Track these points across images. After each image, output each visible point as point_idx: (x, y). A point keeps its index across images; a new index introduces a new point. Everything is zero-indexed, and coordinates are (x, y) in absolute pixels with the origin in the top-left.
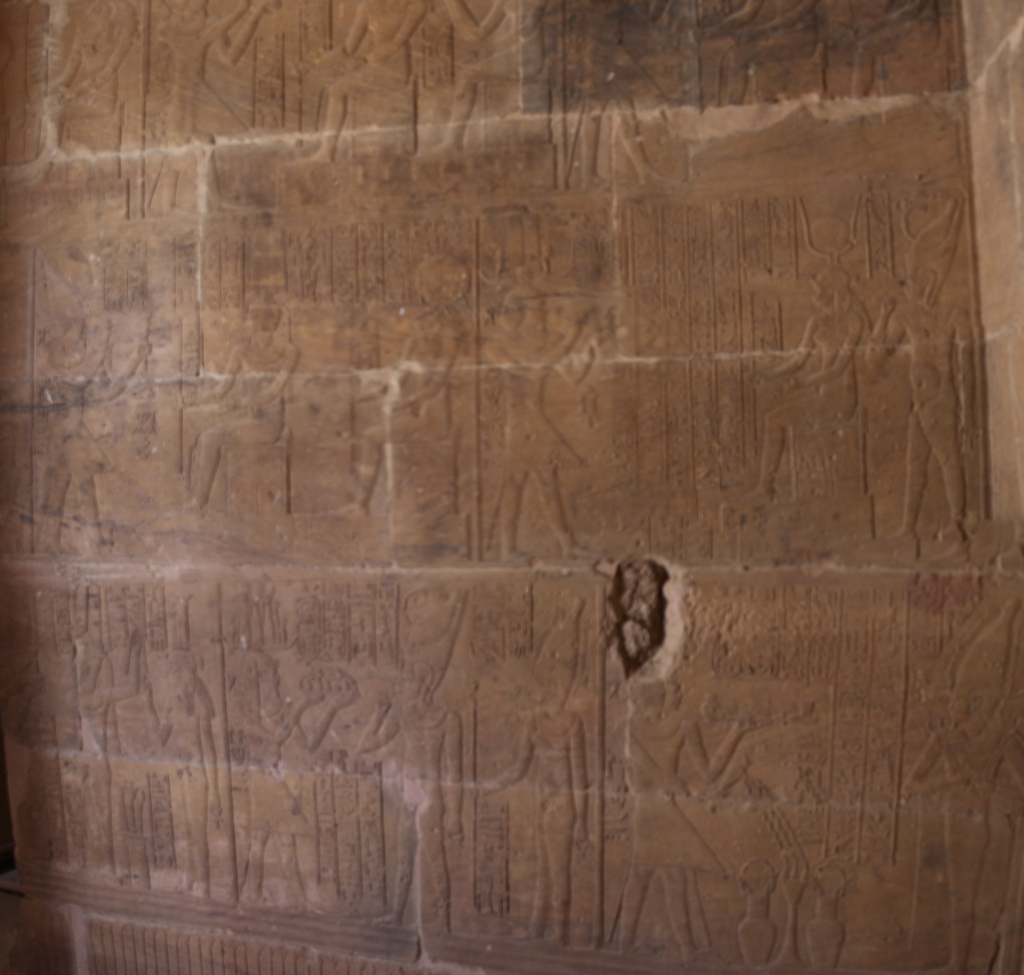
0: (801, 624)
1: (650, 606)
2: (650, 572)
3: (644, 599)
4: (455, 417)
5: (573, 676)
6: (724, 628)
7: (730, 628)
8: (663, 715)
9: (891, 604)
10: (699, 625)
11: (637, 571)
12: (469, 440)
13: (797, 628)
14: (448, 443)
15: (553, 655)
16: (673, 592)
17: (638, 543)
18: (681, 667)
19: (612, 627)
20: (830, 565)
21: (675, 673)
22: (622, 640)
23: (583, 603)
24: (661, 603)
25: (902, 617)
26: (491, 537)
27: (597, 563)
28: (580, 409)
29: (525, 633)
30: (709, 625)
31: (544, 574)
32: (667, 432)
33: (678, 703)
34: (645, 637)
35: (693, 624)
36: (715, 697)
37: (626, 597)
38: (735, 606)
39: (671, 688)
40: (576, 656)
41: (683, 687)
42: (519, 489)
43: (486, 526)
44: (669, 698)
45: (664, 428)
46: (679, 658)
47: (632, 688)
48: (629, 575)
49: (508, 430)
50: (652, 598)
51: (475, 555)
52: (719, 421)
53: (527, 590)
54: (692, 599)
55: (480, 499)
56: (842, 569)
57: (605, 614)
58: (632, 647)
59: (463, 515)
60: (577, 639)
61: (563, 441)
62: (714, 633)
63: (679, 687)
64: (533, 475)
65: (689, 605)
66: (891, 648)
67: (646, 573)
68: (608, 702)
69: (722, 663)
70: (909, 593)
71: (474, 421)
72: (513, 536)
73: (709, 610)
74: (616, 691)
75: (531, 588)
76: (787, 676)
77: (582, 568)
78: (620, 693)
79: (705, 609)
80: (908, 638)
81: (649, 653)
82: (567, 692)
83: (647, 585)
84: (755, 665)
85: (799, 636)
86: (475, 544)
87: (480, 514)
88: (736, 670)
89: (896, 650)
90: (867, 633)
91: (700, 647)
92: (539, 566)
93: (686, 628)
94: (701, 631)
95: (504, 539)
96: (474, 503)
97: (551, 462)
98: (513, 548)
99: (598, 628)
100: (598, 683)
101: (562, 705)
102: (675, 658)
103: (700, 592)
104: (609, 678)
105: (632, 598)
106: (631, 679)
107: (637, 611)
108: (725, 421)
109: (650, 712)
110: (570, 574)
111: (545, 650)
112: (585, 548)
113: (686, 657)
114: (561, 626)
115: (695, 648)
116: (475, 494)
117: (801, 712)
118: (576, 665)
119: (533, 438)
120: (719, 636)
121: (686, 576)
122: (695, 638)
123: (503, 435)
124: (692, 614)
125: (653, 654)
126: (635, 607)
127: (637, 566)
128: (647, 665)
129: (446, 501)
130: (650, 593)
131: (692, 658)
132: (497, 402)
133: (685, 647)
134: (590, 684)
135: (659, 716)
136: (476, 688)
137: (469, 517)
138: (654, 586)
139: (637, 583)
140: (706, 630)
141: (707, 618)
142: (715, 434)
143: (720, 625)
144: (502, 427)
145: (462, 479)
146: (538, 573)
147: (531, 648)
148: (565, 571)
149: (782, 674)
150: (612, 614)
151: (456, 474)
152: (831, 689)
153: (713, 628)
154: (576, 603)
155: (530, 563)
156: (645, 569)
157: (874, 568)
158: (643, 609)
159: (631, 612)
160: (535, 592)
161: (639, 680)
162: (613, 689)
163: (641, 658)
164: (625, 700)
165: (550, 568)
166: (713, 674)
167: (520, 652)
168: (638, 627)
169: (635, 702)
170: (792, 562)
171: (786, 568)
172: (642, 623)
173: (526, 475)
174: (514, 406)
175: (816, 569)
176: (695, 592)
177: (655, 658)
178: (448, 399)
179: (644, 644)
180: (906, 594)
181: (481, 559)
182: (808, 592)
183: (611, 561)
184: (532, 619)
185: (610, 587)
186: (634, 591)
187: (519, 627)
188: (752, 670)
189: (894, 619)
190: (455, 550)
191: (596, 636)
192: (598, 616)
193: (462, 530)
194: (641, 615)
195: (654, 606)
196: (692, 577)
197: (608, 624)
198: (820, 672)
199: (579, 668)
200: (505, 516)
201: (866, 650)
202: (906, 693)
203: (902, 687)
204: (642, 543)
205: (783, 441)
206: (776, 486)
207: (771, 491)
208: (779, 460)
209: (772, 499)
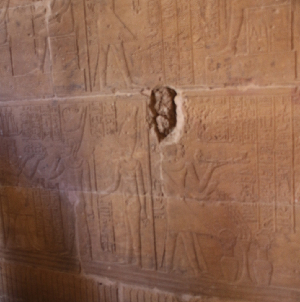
0: (238, 114)
1: (168, 109)
2: (167, 92)
3: (165, 105)
5: (136, 142)
6: (203, 118)
7: (205, 117)
8: (177, 160)
9: (283, 103)
10: (191, 116)
11: (161, 92)
12: (82, 32)
13: (236, 117)
14: (73, 34)
15: (126, 133)
16: (178, 101)
17: (160, 79)
18: (183, 137)
19: (151, 119)
20: (252, 86)
21: (181, 139)
22: (156, 124)
23: (138, 109)
24: (174, 106)
25: (289, 110)
26: (95, 80)
27: (142, 90)
29: (114, 123)
30: (196, 116)
31: (119, 97)
32: (177, 15)
33: (183, 154)
34: (167, 123)
35: (188, 116)
36: (201, 151)
37: (157, 106)
38: (207, 107)
39: (179, 147)
40: (136, 133)
41: (185, 146)
42: (106, 54)
43: (92, 74)
44: (179, 152)
45: (175, 12)
46: (183, 132)
47: (162, 147)
48: (157, 95)
49: (99, 23)
50: (170, 104)
51: (89, 89)
52: (205, 8)
53: (113, 104)
54: (187, 104)
55: (89, 61)
56: (257, 87)
57: (148, 114)
58: (161, 128)
59: (82, 69)
60: (136, 125)
61: (125, 27)
62: (198, 120)
63: (183, 146)
64: (112, 46)
65: (186, 107)
66: (284, 125)
67: (165, 93)
68: (151, 154)
69: (203, 134)
70: (292, 97)
71: (84, 21)
72: (105, 79)
73: (196, 109)
74: (155, 149)
75: (115, 103)
76: (233, 140)
77: (136, 93)
78: (157, 150)
79: (193, 109)
80: (293, 120)
81: (170, 130)
82: (133, 150)
83: (166, 99)
84: (217, 135)
85: (237, 121)
86: (88, 84)
87: (89, 68)
88: (209, 138)
89: (287, 126)
90: (271, 119)
91: (192, 127)
92: (118, 93)
93: (185, 118)
94: (192, 119)
95: (101, 82)
96: (87, 63)
97: (120, 39)
98: (105, 84)
99: (145, 120)
100: (147, 145)
101: (132, 155)
102: (181, 132)
103: (190, 101)
104: (151, 143)
105: (160, 105)
106: (161, 143)
109: (171, 158)
110: (131, 96)
111: (123, 131)
112: (137, 84)
113: (186, 132)
114: (129, 120)
115: (190, 127)
116: (87, 58)
118: (136, 137)
119: (110, 27)
120: (201, 121)
121: (183, 93)
122: (189, 123)
123: (97, 27)
124: (187, 111)
126: (161, 110)
128: (169, 136)
129: (74, 63)
130: (168, 102)
131: (188, 132)
132: (93, 10)
133: (185, 127)
134: (143, 146)
135: (175, 160)
136: (94, 150)
137: (84, 70)
138: (169, 99)
139: (162, 98)
140: (194, 119)
141: (194, 113)
142: (203, 15)
143: (201, 116)
145: (81, 51)
146: (117, 96)
147: (117, 130)
148: (129, 95)
149: (230, 140)
150: (151, 114)
151: (78, 49)
152: (255, 145)
153: (198, 117)
154: (135, 109)
155: (114, 91)
156: (165, 91)
157: (273, 86)
159: (160, 112)
160: (117, 105)
161: (165, 143)
162: (153, 148)
163: (166, 133)
164: (159, 153)
165: (122, 94)
166: (199, 140)
167: (112, 132)
168: (163, 118)
169: (163, 154)
170: (233, 84)
171: (230, 88)
172: (165, 117)
173: (109, 46)
175: (244, 88)
176: (188, 100)
177: (173, 133)
179: (167, 126)
180: (290, 98)
181: (91, 90)
182: (241, 99)
183: (149, 89)
184: (116, 117)
185: (149, 101)
186: (161, 102)
187: (111, 121)
188: (216, 138)
189: (285, 110)
190: (80, 87)
191: (144, 124)
192: (144, 114)
193: (82, 77)
194: (164, 113)
195: (170, 108)
196: (185, 95)
197: (149, 119)
198: (249, 138)
199: (138, 139)
200: (101, 68)
201: (271, 125)
202: (293, 146)
203: (291, 143)
204: (162, 79)
205: (242, 18)
206: (238, 46)
207: (235, 49)
208: (239, 30)
209: (235, 54)
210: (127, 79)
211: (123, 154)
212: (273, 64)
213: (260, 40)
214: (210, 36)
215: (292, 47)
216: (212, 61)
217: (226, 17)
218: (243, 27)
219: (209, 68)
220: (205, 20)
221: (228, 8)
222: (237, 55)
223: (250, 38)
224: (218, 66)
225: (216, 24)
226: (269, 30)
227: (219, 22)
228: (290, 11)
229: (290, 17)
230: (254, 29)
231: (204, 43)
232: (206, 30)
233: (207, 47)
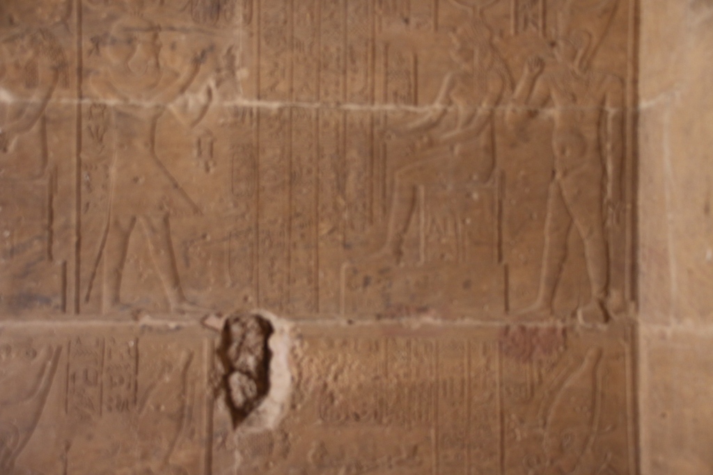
0: (401, 372)
1: (257, 358)
2: (257, 326)
3: (251, 351)
4: (51, 154)
5: (179, 428)
6: (330, 379)
7: (336, 378)
8: (271, 464)
9: (485, 353)
10: (305, 375)
11: (243, 325)
12: (68, 180)
13: (397, 376)
15: (158, 407)
16: (279, 345)
17: (246, 299)
18: (288, 417)
19: (219, 379)
20: (428, 319)
21: (283, 422)
22: (228, 391)
23: (191, 356)
24: (267, 355)
25: (495, 366)
26: (90, 288)
27: (206, 317)
28: (195, 152)
29: (129, 386)
30: (315, 375)
31: (150, 328)
32: (290, 183)
33: (285, 452)
34: (252, 388)
35: (300, 374)
36: (322, 445)
37: (233, 350)
38: (340, 357)
39: (279, 437)
40: (182, 408)
41: (291, 435)
42: (126, 237)
43: (85, 275)
44: (277, 447)
45: (287, 178)
46: (287, 407)
47: (239, 439)
48: (236, 329)
49: (113, 171)
50: (259, 351)
51: (71, 306)
52: (345, 176)
53: (132, 344)
54: (299, 352)
55: (78, 245)
56: (439, 322)
57: (213, 367)
58: (238, 398)
59: (59, 263)
60: (184, 392)
61: (176, 186)
62: (321, 383)
63: (286, 436)
64: (141, 220)
65: (295, 356)
66: (487, 394)
67: (252, 327)
68: (214, 453)
69: (329, 412)
70: (501, 344)
71: (74, 160)
72: (117, 287)
73: (316, 361)
74: (224, 442)
75: (137, 341)
76: (390, 421)
77: (190, 322)
78: (227, 444)
79: (311, 361)
80: (501, 385)
81: (255, 403)
82: (172, 445)
83: (253, 338)
84: (359, 412)
85: (399, 384)
86: (71, 295)
87: (78, 261)
88: (343, 417)
89: (492, 396)
90: (463, 381)
91: (307, 397)
92: (146, 320)
93: (293, 379)
94: (308, 381)
95: (106, 290)
96: (73, 249)
97: (161, 208)
98: (116, 300)
99: (206, 380)
100: (205, 434)
101: (166, 458)
102: (282, 407)
103: (306, 345)
104: (216, 429)
105: (239, 351)
106: (239, 430)
107: (245, 364)
108: (352, 177)
109: (257, 462)
110: (178, 328)
111: (150, 404)
112: (193, 303)
113: (293, 407)
114: (167, 379)
115: (302, 397)
116: (74, 239)
117: (404, 456)
118: (182, 417)
119: (141, 181)
120: (325, 385)
121: (293, 329)
122: (302, 387)
123: (107, 176)
124: (299, 365)
125: (259, 404)
126: (241, 359)
127: (244, 320)
128: (253, 415)
129: (38, 246)
130: (257, 345)
131: (299, 407)
132: (101, 140)
133: (293, 397)
134: (196, 436)
135: (267, 466)
136: (68, 447)
137: (65, 265)
138: (260, 339)
139: (244, 337)
140: (313, 380)
141: (314, 368)
142: (340, 188)
143: (327, 375)
144: (106, 167)
145: (58, 223)
146: (144, 327)
147: (135, 401)
148: (172, 325)
149: (385, 420)
150: (220, 367)
151: (51, 218)
152: (433, 432)
153: (319, 378)
154: (183, 356)
155: (136, 316)
156: (252, 323)
157: (467, 322)
158: (251, 361)
159: (238, 364)
160: (140, 346)
161: (247, 430)
162: (220, 440)
163: (247, 409)
164: (232, 452)
165: (157, 323)
166: (320, 422)
167: (123, 406)
168: (244, 378)
169: (242, 452)
170: (393, 316)
171: (387, 322)
172: (248, 374)
173: (134, 220)
174: (121, 146)
175: (415, 323)
176: (302, 345)
177: (261, 408)
178: (43, 133)
179: (251, 394)
180: (497, 345)
181: (78, 311)
182: (408, 344)
183: (219, 315)
184: (136, 372)
185: (218, 341)
186: (241, 344)
187: (122, 381)
188: (357, 417)
189: (487, 368)
190: (47, 301)
191: (203, 387)
192: (205, 368)
193: (57, 279)
194: (247, 366)
195: (261, 357)
196: (299, 330)
197: (216, 376)
198: (420, 417)
199: (185, 421)
200: (108, 265)
201: (462, 394)
202: (502, 432)
203: (498, 428)
204: (250, 299)
205: (413, 201)
206: (404, 248)
207: (398, 253)
208: (408, 221)
209: (398, 261)
210: (170, 292)
211: (144, 456)
212: (467, 285)
213: (444, 241)
214: (352, 227)
215: (500, 258)
216: (355, 271)
217: (384, 196)
218: (414, 216)
219: (348, 285)
220: (344, 198)
221: (388, 181)
222: (402, 265)
223: (427, 238)
224: (366, 282)
225: (364, 205)
226: (460, 226)
227: (371, 202)
228: (496, 198)
229: (497, 208)
230: (433, 221)
231: (340, 237)
232: (346, 216)
233: (346, 246)
